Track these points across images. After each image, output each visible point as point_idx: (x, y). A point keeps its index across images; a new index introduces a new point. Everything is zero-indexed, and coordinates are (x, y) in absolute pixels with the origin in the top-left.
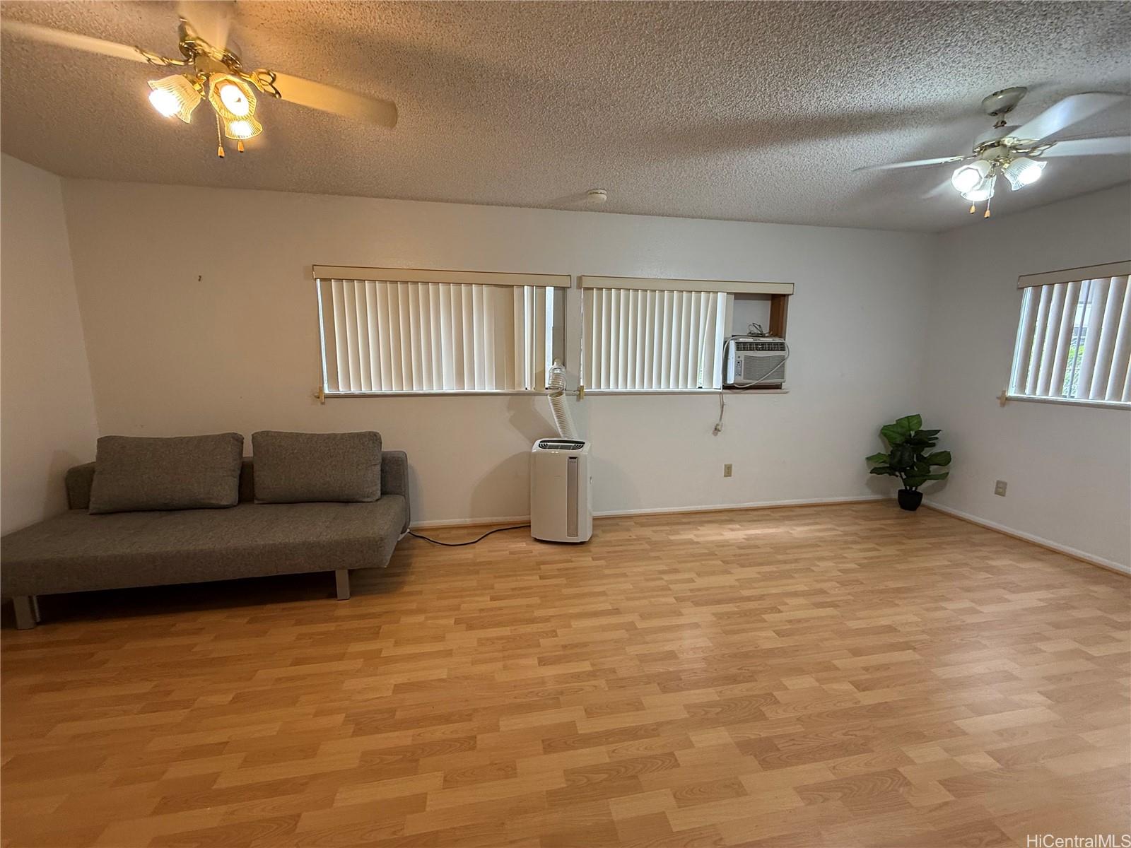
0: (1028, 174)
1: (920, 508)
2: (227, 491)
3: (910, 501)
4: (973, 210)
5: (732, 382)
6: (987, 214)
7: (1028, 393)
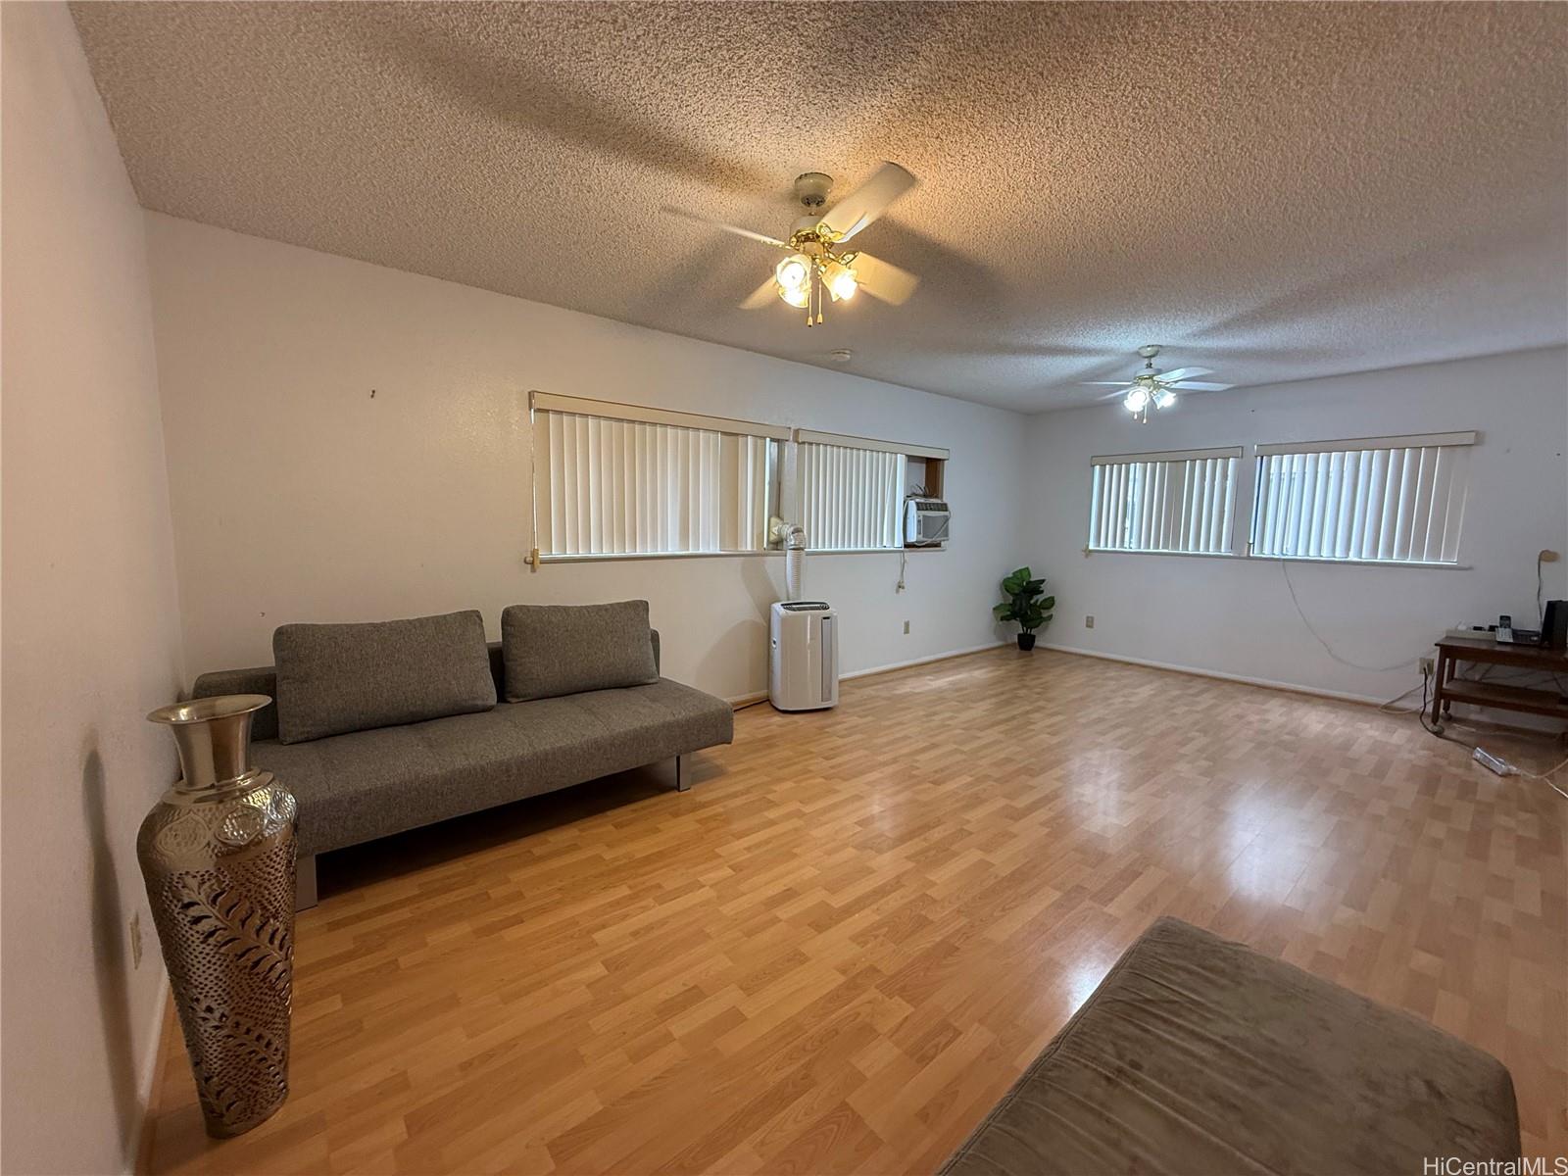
0: (1167, 400)
1: (1033, 651)
2: (488, 692)
3: (1026, 643)
4: (1136, 417)
5: (915, 540)
6: (1145, 421)
7: (1102, 547)
